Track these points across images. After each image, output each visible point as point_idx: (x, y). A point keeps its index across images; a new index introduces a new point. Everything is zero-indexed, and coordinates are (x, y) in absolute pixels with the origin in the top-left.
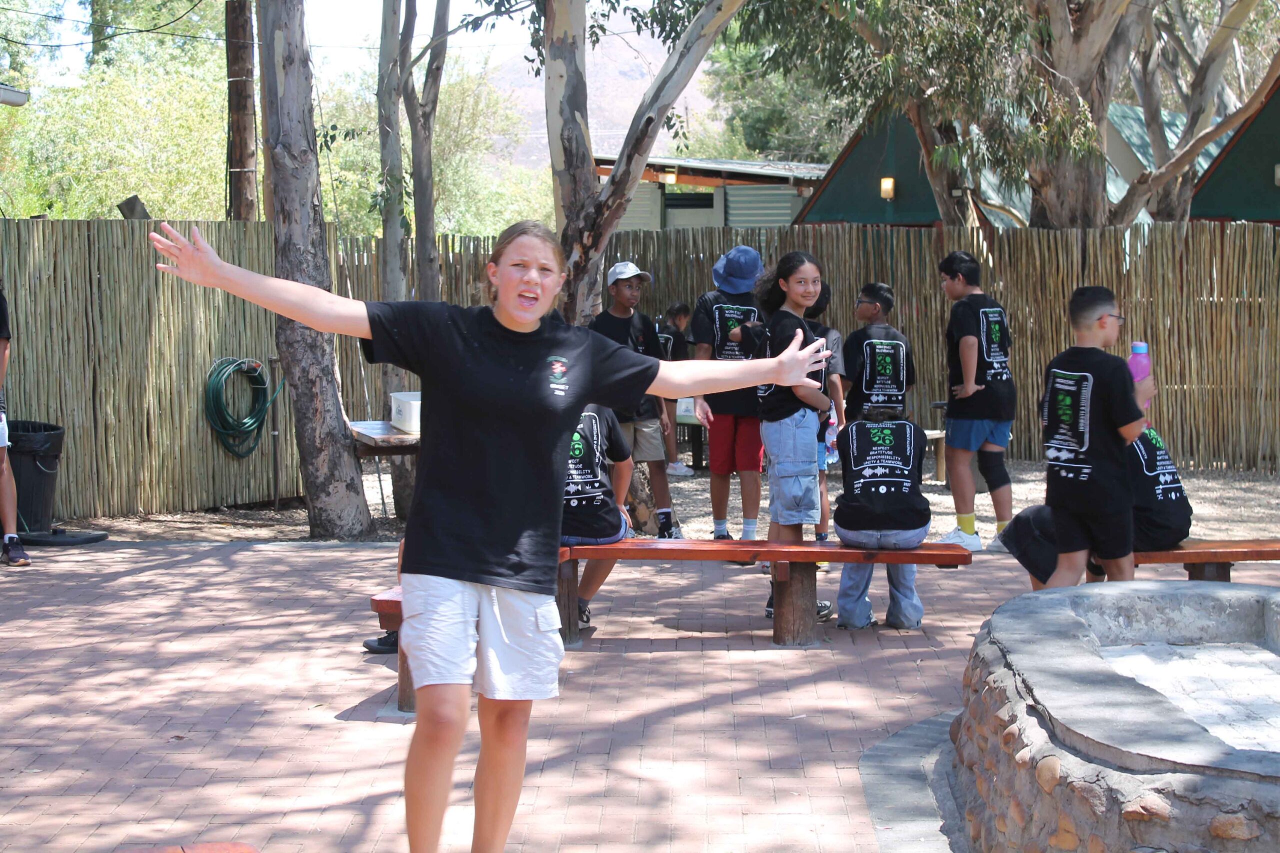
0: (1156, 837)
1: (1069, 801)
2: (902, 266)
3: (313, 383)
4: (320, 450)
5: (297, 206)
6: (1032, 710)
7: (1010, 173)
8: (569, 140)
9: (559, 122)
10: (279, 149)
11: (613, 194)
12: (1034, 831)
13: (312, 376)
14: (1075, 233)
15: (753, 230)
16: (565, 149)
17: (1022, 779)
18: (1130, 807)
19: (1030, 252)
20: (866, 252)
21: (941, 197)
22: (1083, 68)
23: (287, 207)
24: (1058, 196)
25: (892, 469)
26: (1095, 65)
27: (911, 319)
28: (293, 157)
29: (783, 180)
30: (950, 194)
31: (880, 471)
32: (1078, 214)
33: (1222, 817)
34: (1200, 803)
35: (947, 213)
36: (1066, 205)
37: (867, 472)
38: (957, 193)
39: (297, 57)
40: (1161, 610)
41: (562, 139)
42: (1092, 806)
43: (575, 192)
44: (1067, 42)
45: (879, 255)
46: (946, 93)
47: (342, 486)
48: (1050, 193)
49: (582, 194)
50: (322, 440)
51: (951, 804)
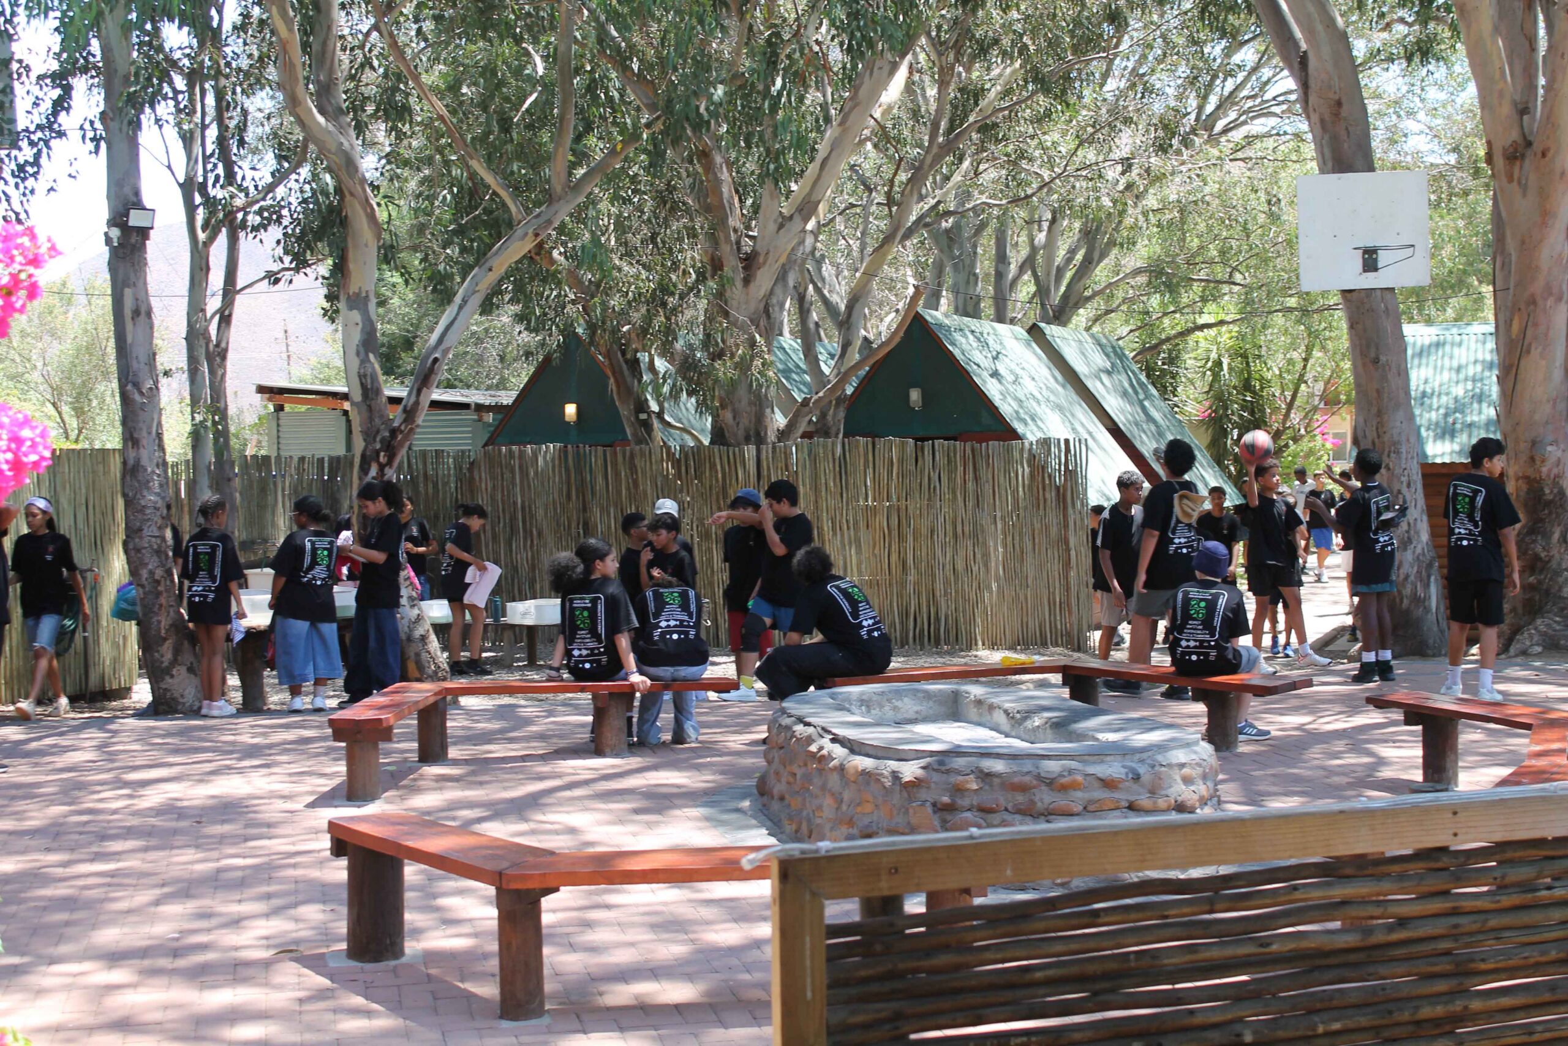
0: (923, 794)
1: (868, 783)
2: (600, 480)
3: (158, 582)
4: (165, 639)
5: (144, 433)
6: (833, 741)
7: (705, 400)
8: (365, 376)
9: (355, 362)
10: (129, 387)
11: (405, 421)
12: (844, 807)
13: (157, 577)
14: (750, 451)
15: (463, 452)
16: (362, 384)
17: (834, 780)
18: (907, 779)
19: (713, 466)
20: (567, 470)
21: (628, 419)
22: (753, 306)
23: (136, 435)
24: (734, 418)
25: (682, 621)
26: (762, 306)
27: (609, 527)
28: (142, 394)
29: (465, 406)
30: (637, 417)
31: (672, 623)
32: (752, 433)
33: (961, 778)
34: (948, 772)
35: (635, 435)
36: (741, 426)
37: (663, 624)
38: (643, 416)
39: (143, 310)
40: (889, 701)
41: (359, 376)
42: (882, 784)
43: (371, 419)
44: (739, 283)
45: (579, 470)
46: (643, 332)
47: (183, 670)
48: (727, 416)
49: (377, 421)
50: (167, 631)
51: (769, 823)
